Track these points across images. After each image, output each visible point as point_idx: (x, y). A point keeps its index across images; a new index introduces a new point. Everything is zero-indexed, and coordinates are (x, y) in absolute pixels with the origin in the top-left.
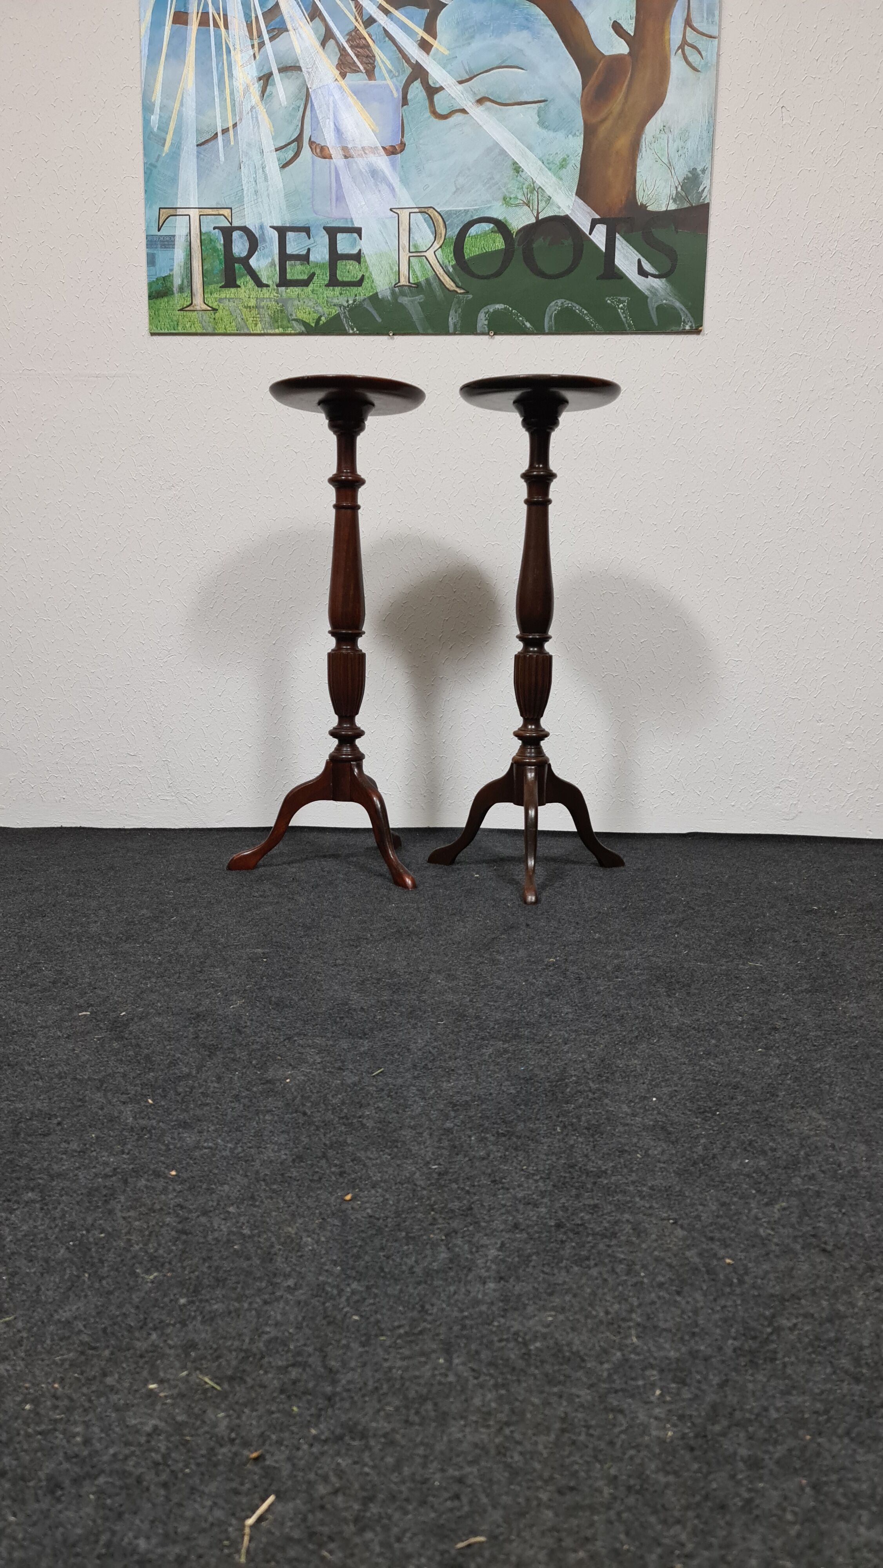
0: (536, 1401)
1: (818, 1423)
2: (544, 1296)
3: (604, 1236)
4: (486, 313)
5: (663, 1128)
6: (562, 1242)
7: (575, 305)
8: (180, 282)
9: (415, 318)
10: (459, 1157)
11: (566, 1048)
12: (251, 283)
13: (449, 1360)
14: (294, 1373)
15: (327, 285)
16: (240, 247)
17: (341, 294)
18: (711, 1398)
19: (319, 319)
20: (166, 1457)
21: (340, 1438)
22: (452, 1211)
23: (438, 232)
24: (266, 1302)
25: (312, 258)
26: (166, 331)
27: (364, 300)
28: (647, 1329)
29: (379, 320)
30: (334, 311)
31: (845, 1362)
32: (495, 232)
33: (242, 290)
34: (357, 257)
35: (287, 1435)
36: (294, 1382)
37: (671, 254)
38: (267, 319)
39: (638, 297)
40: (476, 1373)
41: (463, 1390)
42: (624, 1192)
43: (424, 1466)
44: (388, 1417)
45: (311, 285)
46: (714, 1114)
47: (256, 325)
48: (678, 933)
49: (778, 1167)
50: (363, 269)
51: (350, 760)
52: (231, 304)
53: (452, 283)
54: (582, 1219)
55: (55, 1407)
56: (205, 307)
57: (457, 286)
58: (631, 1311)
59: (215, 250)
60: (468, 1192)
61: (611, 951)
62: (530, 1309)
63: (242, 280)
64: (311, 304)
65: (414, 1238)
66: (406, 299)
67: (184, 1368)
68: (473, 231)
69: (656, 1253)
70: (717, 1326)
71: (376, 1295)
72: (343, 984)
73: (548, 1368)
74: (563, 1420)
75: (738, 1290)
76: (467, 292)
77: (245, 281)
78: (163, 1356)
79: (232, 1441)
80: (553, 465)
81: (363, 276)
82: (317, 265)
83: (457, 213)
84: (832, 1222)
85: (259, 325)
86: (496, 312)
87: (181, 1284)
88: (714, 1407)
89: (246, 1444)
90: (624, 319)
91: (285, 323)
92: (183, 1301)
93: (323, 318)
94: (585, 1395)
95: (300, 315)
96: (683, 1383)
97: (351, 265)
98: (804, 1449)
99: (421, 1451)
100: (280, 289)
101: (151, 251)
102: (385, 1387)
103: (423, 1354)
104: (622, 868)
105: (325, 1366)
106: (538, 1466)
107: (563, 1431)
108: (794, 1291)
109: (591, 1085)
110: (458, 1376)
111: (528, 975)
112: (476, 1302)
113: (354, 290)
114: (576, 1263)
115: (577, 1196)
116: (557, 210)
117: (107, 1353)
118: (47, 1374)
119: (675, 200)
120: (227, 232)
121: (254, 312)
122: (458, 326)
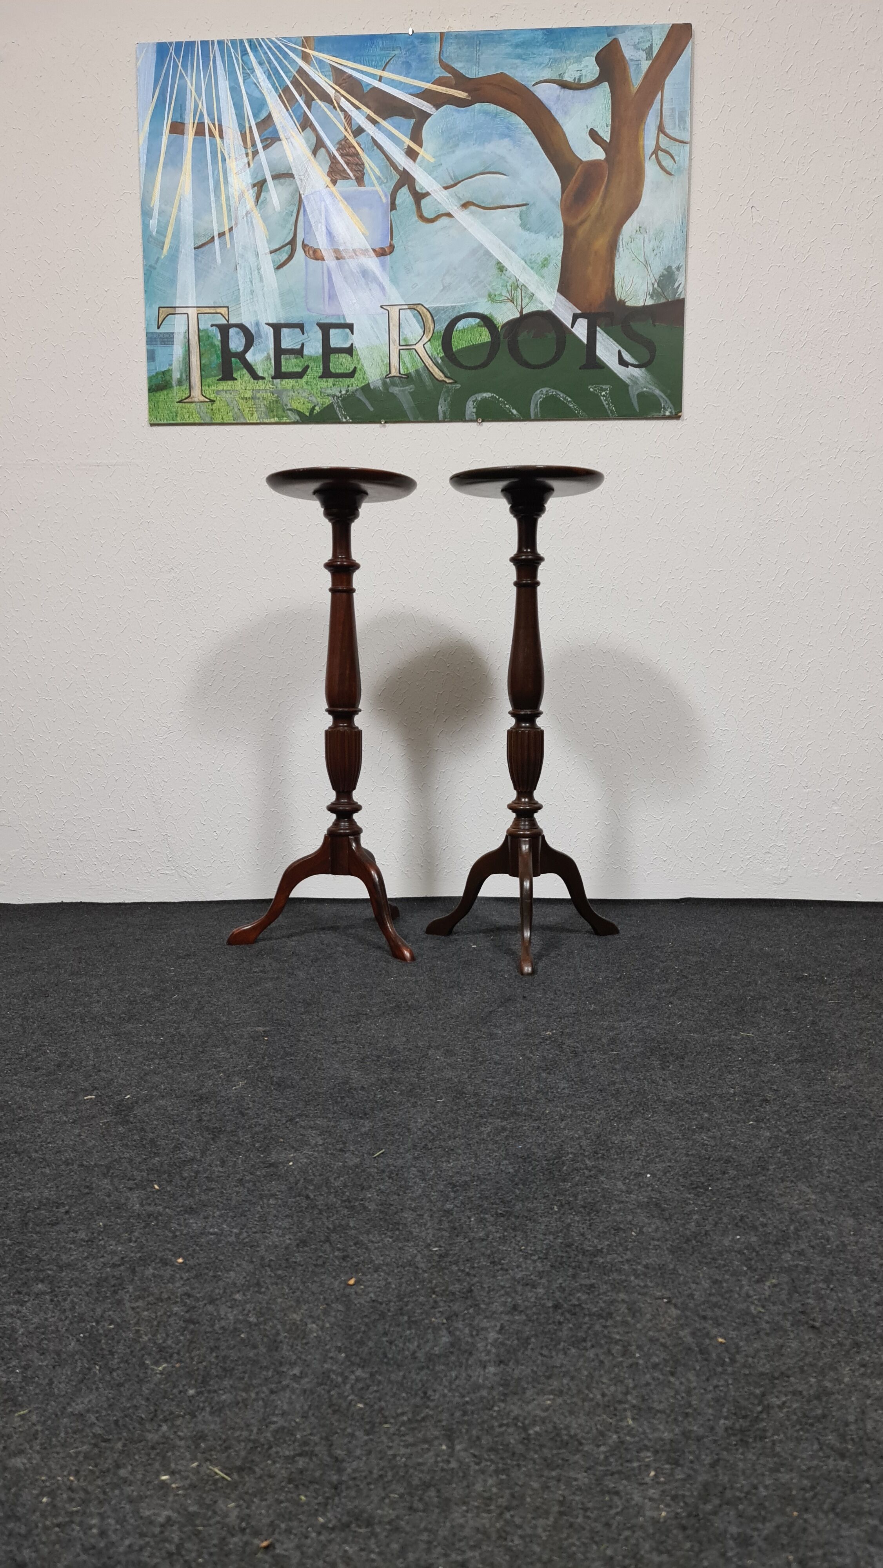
0: (535, 1485)
1: (805, 1499)
2: (543, 1379)
3: (600, 1316)
4: (474, 401)
5: (657, 1205)
6: (560, 1323)
7: (559, 392)
8: (179, 376)
9: (405, 406)
10: (460, 1239)
11: (562, 1125)
12: (247, 376)
13: (451, 1447)
14: (301, 1462)
15: (321, 377)
16: (236, 343)
17: (334, 385)
18: (702, 1477)
19: (313, 408)
20: (179, 1547)
21: (347, 1526)
22: (453, 1294)
23: (427, 326)
24: (272, 1392)
25: (306, 352)
26: (165, 422)
27: (357, 390)
28: (643, 1411)
29: (372, 409)
30: (328, 401)
31: (831, 1438)
32: (481, 326)
33: (238, 382)
34: (350, 351)
35: (295, 1523)
36: (301, 1472)
37: (650, 346)
38: (263, 409)
39: (619, 386)
40: (478, 1459)
41: (465, 1477)
42: (619, 1271)
43: (428, 1551)
44: (393, 1504)
45: (305, 377)
46: (707, 1190)
47: (252, 415)
48: (671, 1003)
49: (768, 1242)
50: (356, 362)
51: (347, 835)
52: (228, 396)
53: (441, 374)
54: (579, 1299)
55: (71, 1500)
56: (203, 399)
57: (446, 377)
58: (627, 1393)
59: (213, 345)
60: (468, 1274)
61: (606, 1023)
62: (529, 1393)
63: (239, 373)
64: (305, 394)
65: (415, 1322)
66: (397, 389)
67: (194, 1459)
68: (460, 325)
69: (651, 1333)
70: (710, 1406)
71: (380, 1382)
72: (343, 1063)
73: (546, 1452)
74: (561, 1503)
75: (730, 1369)
76: (455, 382)
77: (242, 375)
78: (174, 1447)
79: (243, 1530)
80: (541, 550)
81: (355, 368)
82: (310, 358)
83: (445, 309)
84: (820, 1298)
85: (255, 415)
86: (484, 400)
87: (190, 1375)
88: (706, 1486)
89: (257, 1533)
90: (607, 406)
91: (280, 413)
92: (191, 1392)
93: (317, 408)
94: (583, 1478)
95: (295, 405)
96: (676, 1463)
97: (344, 358)
98: (791, 1525)
99: (425, 1537)
100: (275, 381)
101: (151, 348)
102: (390, 1474)
103: (425, 1441)
104: (617, 936)
105: (331, 1455)
106: (537, 1549)
107: (561, 1513)
108: (783, 1368)
109: (588, 1162)
110: (461, 1462)
111: (526, 1049)
112: (477, 1387)
113: (347, 381)
114: (573, 1344)
115: (574, 1276)
116: (540, 305)
117: (119, 1445)
118: (62, 1468)
119: (652, 296)
120: (224, 330)
121: (250, 403)
122: (448, 413)
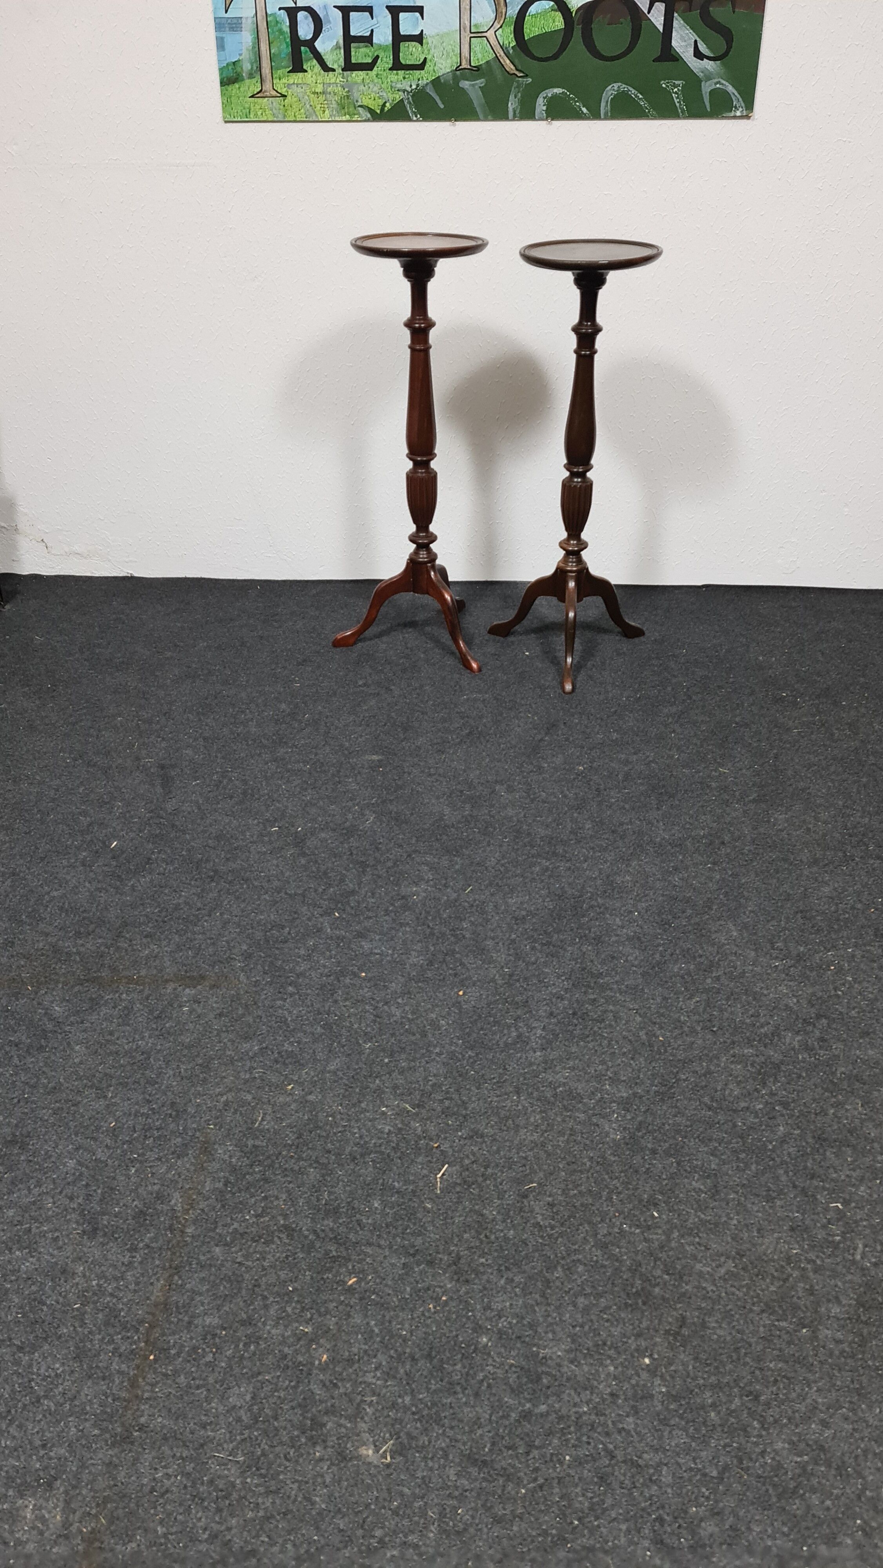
0: (559, 1120)
1: (686, 1132)
2: (565, 1060)
3: (598, 1021)
4: (544, 98)
5: (639, 938)
6: (576, 1025)
7: (631, 89)
8: (250, 68)
9: (476, 103)
10: (520, 963)
11: (585, 865)
12: (318, 68)
13: (519, 1097)
14: (447, 1103)
15: (391, 69)
16: (305, 30)
17: (404, 78)
18: (639, 1119)
19: (384, 105)
20: (398, 1144)
21: (472, 1137)
22: (517, 1003)
23: (499, 10)
24: (427, 1063)
25: (375, 40)
26: (239, 119)
27: (427, 84)
28: (614, 1081)
29: (442, 106)
30: (399, 96)
31: (706, 1099)
32: (556, 10)
33: (309, 75)
34: (419, 39)
35: (448, 1135)
36: (448, 1108)
37: (727, 34)
38: (334, 105)
39: (693, 82)
40: (532, 1105)
41: (525, 1114)
42: (611, 989)
43: (509, 1151)
44: (492, 1126)
45: (375, 68)
46: (670, 926)
47: (324, 111)
48: (674, 731)
49: (700, 970)
50: (426, 51)
51: (426, 563)
52: (299, 90)
53: (512, 67)
54: (587, 1009)
55: (342, 1119)
56: (274, 93)
57: (517, 70)
58: (607, 1070)
59: (281, 31)
60: (525, 989)
61: (623, 756)
62: (558, 1068)
63: (309, 64)
64: (376, 89)
65: (497, 1022)
66: (467, 82)
67: (396, 1100)
68: (534, 8)
69: (624, 1033)
70: (649, 1079)
71: (481, 1059)
72: (438, 798)
73: (565, 1103)
74: (571, 1129)
75: (663, 1057)
76: (527, 76)
77: (311, 65)
78: (384, 1092)
79: (425, 1137)
81: (425, 59)
82: (380, 47)
84: (721, 1011)
85: (327, 112)
86: (554, 96)
87: (384, 1050)
88: (640, 1123)
89: (431, 1140)
90: (678, 105)
91: (351, 109)
92: (386, 1060)
93: (388, 105)
94: (582, 1116)
95: (366, 101)
96: (628, 1111)
97: (413, 46)
98: (677, 1145)
99: (508, 1144)
100: (345, 73)
101: (220, 35)
102: (490, 1111)
103: (506, 1094)
104: (642, 639)
105: (461, 1100)
106: (559, 1152)
107: (571, 1135)
108: (691, 1057)
109: (599, 900)
110: (524, 1106)
111: (564, 786)
112: (531, 1064)
113: (417, 73)
114: (581, 1039)
115: (585, 993)
117: (357, 1090)
118: (334, 1101)
120: (292, 12)
121: (322, 98)
122: (517, 112)
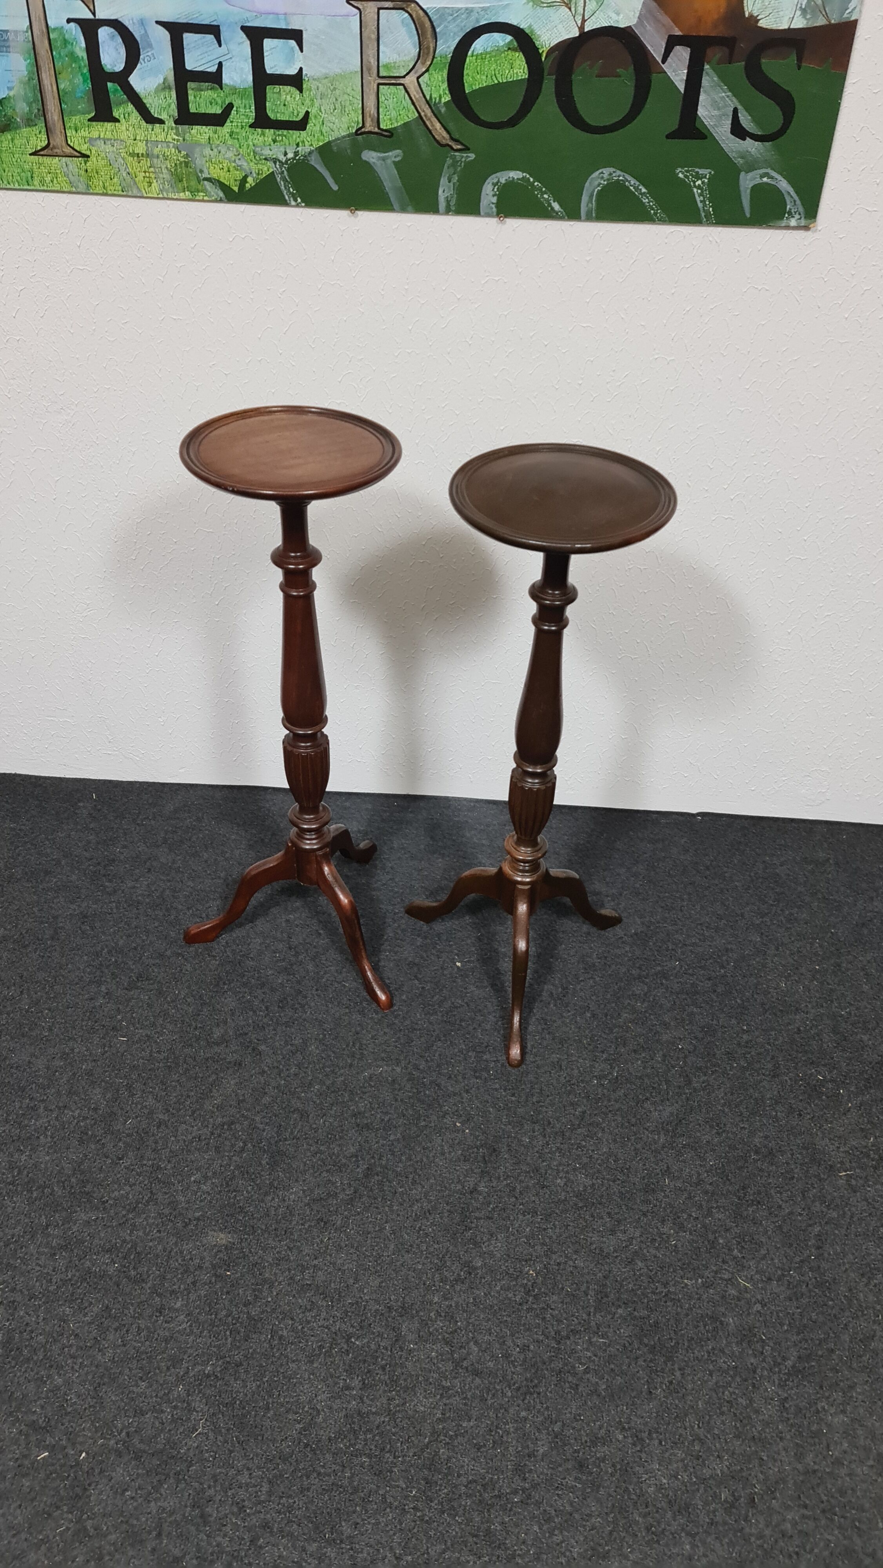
4: (494, 185)
7: (629, 178)
8: (27, 109)
9: (388, 185)
12: (135, 117)
15: (252, 126)
16: (112, 56)
17: (275, 141)
19: (244, 180)
23: (424, 45)
25: (226, 79)
26: (17, 186)
27: (310, 153)
29: (335, 187)
30: (267, 168)
32: (515, 50)
33: (122, 126)
34: (296, 81)
37: (785, 102)
38: (166, 175)
39: (726, 172)
45: (228, 123)
47: (150, 184)
50: (307, 102)
52: (109, 148)
53: (445, 134)
56: (68, 150)
57: (452, 139)
59: (72, 56)
63: (121, 110)
64: (230, 154)
66: (374, 154)
68: (479, 45)
76: (466, 149)
77: (124, 110)
81: (307, 113)
82: (234, 90)
83: (455, 13)
85: (154, 184)
86: (510, 183)
90: (700, 205)
91: (193, 183)
93: (250, 179)
95: (215, 172)
97: (287, 93)
100: (180, 127)
113: (295, 135)
116: (614, 16)
119: (804, 11)
120: (89, 28)
121: (145, 163)
122: (453, 203)
